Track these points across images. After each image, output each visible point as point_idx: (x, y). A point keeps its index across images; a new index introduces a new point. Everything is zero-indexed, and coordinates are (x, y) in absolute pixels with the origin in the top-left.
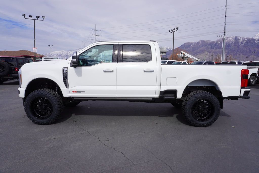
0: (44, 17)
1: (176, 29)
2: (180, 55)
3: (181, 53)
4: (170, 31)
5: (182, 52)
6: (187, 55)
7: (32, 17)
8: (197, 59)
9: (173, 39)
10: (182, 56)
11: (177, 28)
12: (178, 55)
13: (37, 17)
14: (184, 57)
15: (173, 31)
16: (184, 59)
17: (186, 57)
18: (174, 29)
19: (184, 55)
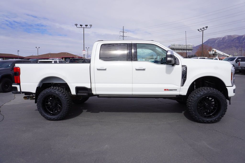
0: (91, 26)
1: (205, 27)
2: (212, 53)
3: (212, 51)
4: (199, 30)
5: (213, 49)
6: (218, 52)
7: (82, 26)
8: (228, 55)
9: (202, 36)
10: (214, 53)
11: (207, 27)
12: (209, 52)
13: (86, 26)
14: (215, 54)
15: (202, 30)
16: (216, 55)
17: (217, 53)
18: (204, 28)
19: (215, 52)
